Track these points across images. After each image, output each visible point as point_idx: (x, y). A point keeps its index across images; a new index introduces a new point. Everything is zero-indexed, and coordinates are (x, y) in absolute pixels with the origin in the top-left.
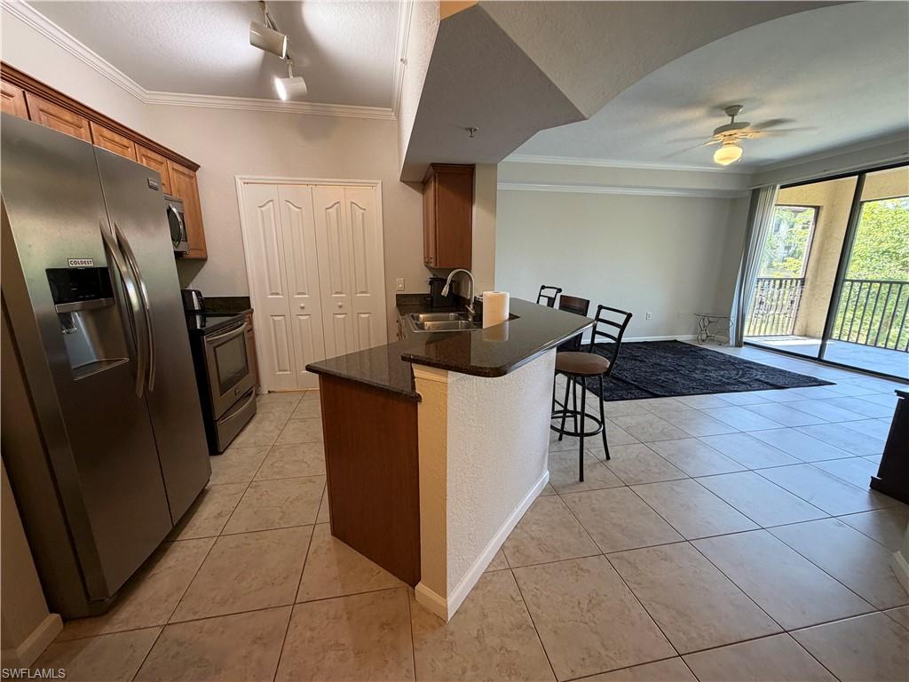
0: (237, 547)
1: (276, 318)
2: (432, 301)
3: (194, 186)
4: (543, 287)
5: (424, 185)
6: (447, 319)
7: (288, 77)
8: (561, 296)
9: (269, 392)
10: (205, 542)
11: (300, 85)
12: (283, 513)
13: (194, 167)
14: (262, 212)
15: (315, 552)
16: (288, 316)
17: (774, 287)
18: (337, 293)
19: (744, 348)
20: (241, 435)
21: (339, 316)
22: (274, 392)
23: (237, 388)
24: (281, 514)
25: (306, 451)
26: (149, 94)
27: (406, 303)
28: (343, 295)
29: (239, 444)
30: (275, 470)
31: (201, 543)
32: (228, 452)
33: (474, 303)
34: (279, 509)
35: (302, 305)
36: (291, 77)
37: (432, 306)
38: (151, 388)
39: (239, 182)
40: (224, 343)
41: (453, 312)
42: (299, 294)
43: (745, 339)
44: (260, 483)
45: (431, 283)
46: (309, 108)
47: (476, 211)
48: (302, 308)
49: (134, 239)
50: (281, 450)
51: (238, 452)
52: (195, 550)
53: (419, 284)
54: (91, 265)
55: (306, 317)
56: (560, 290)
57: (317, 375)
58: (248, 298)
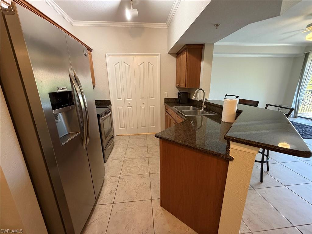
0: (122, 210)
1: (120, 108)
2: (179, 101)
3: (91, 57)
4: (226, 95)
5: (177, 55)
6: (189, 109)
7: (131, 9)
8: (240, 99)
9: (117, 135)
10: (108, 206)
11: (136, 12)
12: (137, 192)
13: (90, 50)
14: (115, 67)
15: (156, 215)
16: (124, 107)
17: (309, 94)
18: (142, 98)
19: (298, 118)
20: (111, 154)
21: (143, 107)
22: (118, 135)
23: (109, 136)
24: (136, 193)
25: (138, 162)
26: (74, 22)
27: (168, 102)
28: (145, 99)
29: (111, 158)
30: (128, 171)
31: (107, 206)
32: (108, 161)
33: (205, 103)
34: (135, 191)
35: (129, 103)
36: (132, 9)
37: (179, 103)
38: (88, 144)
39: (107, 56)
40: (105, 119)
41: (191, 106)
42: (128, 98)
43: (298, 115)
44: (124, 177)
45: (179, 94)
46: (134, 25)
47: (203, 64)
48: (129, 104)
49: (81, 78)
50: (128, 161)
51: (111, 162)
52: (105, 211)
53: (174, 94)
54: (66, 90)
55: (131, 107)
56: (238, 97)
57: (159, 139)
58: (110, 100)
